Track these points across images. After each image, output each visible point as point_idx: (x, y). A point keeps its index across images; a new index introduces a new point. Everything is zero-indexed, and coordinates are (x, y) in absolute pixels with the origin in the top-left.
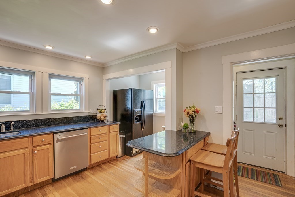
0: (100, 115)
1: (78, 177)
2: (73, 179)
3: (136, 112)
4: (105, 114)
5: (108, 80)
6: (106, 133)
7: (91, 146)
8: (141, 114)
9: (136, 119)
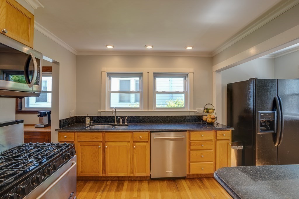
0: (207, 116)
1: (173, 184)
2: (167, 184)
3: (261, 115)
4: (213, 115)
5: (218, 71)
6: (211, 140)
7: (191, 153)
8: (274, 118)
9: (261, 126)
